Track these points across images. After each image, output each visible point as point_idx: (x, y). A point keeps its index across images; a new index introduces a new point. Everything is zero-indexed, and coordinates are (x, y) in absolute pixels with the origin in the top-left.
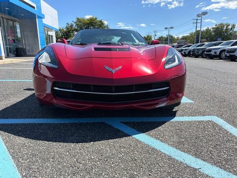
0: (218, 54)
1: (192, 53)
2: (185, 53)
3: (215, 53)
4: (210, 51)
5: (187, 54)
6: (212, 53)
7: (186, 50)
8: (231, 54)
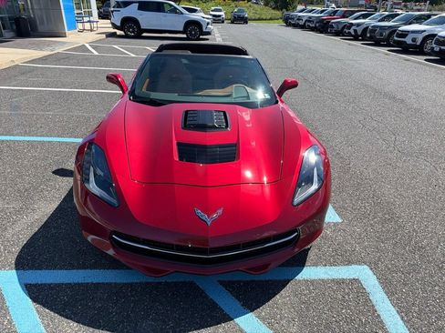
0: (418, 44)
1: (368, 35)
2: (355, 31)
3: (414, 40)
4: (404, 34)
5: (359, 33)
6: (408, 40)
7: (358, 25)
8: (442, 48)
